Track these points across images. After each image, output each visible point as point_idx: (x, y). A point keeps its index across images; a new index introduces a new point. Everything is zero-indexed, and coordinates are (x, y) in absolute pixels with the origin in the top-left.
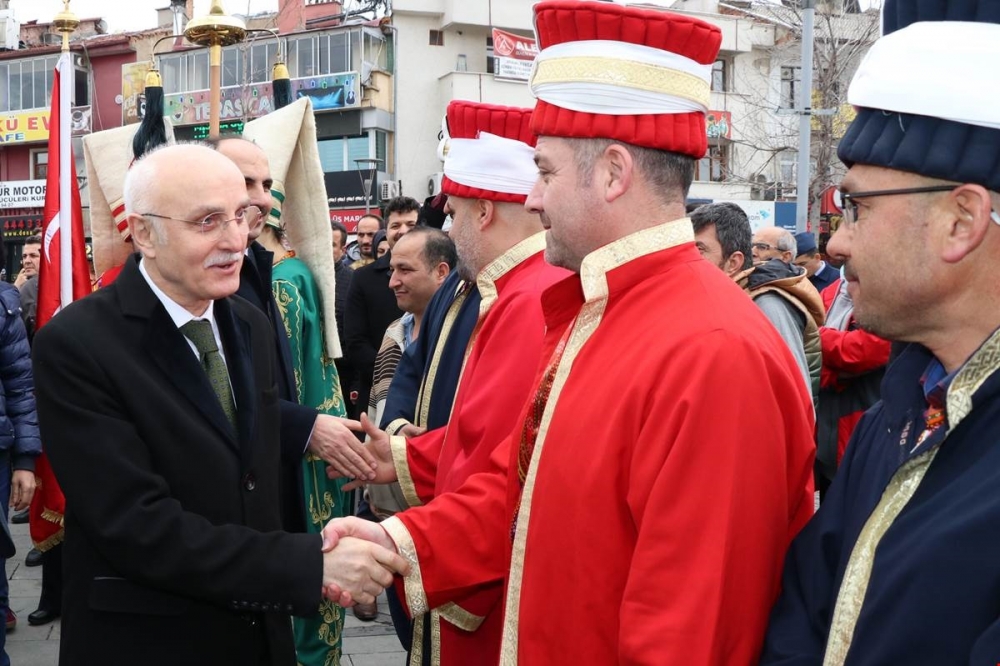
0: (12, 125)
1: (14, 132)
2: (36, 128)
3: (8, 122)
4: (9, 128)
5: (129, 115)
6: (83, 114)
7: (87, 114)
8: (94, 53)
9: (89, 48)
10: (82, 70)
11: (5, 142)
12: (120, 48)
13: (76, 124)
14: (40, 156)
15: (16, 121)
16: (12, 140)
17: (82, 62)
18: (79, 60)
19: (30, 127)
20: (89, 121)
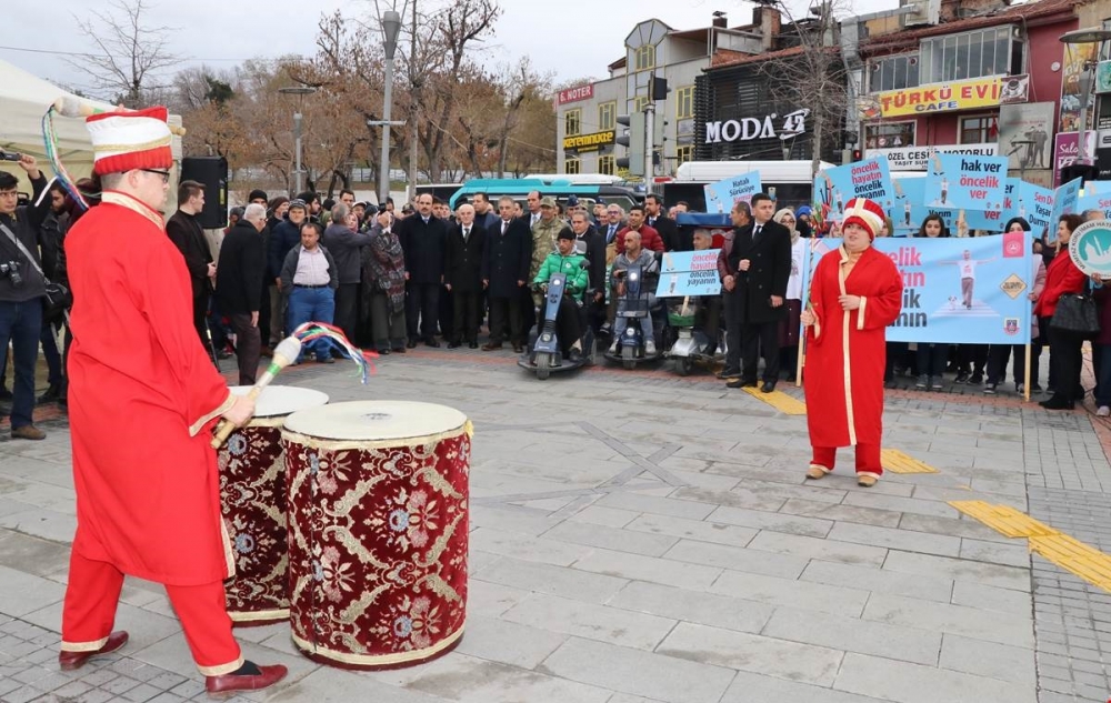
0: (945, 94)
1: (947, 101)
2: (970, 97)
3: (942, 92)
4: (942, 97)
5: (1070, 81)
6: (1020, 82)
7: (1024, 83)
8: (1032, 23)
9: (1028, 19)
10: (1019, 40)
11: (938, 110)
12: (1063, 16)
13: (1012, 92)
14: (967, 122)
15: (949, 91)
16: (945, 108)
17: (1020, 32)
18: (1017, 32)
19: (964, 96)
20: (1026, 89)
